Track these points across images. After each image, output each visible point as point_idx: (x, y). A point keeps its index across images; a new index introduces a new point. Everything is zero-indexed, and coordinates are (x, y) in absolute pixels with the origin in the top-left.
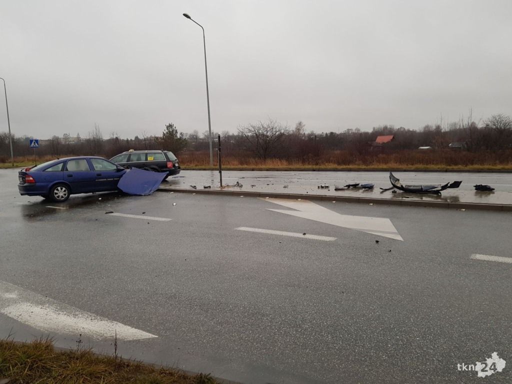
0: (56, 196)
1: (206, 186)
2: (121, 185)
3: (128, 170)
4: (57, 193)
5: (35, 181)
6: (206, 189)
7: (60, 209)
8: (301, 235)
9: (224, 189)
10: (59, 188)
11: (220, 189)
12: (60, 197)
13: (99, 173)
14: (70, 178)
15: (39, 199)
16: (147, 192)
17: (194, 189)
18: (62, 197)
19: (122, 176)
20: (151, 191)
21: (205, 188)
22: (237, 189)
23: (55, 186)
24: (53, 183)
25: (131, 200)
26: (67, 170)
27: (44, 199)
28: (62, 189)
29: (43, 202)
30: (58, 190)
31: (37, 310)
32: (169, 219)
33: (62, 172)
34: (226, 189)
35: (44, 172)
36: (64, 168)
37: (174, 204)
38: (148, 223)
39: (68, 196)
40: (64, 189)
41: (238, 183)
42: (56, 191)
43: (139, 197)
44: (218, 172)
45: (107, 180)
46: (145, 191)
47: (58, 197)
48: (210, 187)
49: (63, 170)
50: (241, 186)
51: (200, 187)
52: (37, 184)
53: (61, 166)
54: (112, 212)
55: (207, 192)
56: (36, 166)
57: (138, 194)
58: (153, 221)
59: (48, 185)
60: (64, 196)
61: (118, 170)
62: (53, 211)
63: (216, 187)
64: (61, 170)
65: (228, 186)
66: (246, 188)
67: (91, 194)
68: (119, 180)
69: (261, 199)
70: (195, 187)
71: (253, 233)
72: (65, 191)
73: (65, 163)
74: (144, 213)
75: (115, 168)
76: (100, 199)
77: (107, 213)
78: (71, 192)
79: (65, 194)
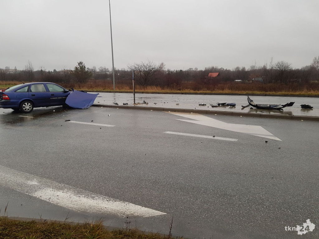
0: (24, 109)
1: (125, 103)
2: (68, 102)
3: (71, 92)
4: (25, 107)
5: (9, 98)
6: (126, 105)
7: (27, 118)
8: (211, 137)
9: (136, 106)
10: (26, 103)
11: (133, 105)
12: (27, 109)
13: (53, 93)
14: (34, 96)
15: (10, 110)
16: (86, 107)
17: (117, 105)
18: (28, 109)
19: (67, 96)
20: (88, 106)
21: (124, 104)
22: (144, 105)
23: (24, 102)
24: (23, 99)
25: (77, 112)
26: (31, 91)
27: (14, 110)
28: (28, 104)
30: (25, 105)
31: (60, 193)
32: (113, 126)
33: (28, 93)
34: (138, 105)
35: (16, 92)
36: (29, 90)
37: (109, 115)
38: (100, 128)
39: (32, 109)
40: (29, 104)
41: (144, 101)
42: (24, 106)
43: (81, 110)
44: (133, 94)
45: (58, 99)
46: (85, 105)
47: (26, 109)
48: (127, 104)
49: (28, 91)
50: (147, 104)
51: (121, 104)
52: (11, 100)
53: (26, 88)
54: (70, 120)
55: (125, 107)
56: (9, 88)
57: (80, 108)
58: (103, 127)
59: (18, 102)
60: (29, 109)
61: (65, 92)
63: (131, 103)
64: (27, 91)
65: (139, 103)
66: (151, 105)
67: (45, 108)
68: (66, 98)
69: (166, 112)
70: (117, 104)
71: (179, 136)
72: (30, 105)
73: (29, 86)
74: (92, 121)
75: (63, 90)
76: (54, 111)
77: (66, 121)
78: (34, 106)
79: (30, 108)
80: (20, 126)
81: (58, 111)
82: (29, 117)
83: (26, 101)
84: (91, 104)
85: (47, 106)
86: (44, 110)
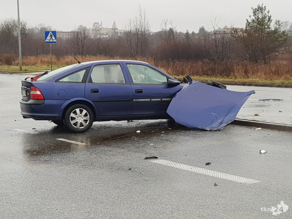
0: (72, 122)
3: (185, 86)
4: (75, 118)
5: (42, 98)
7: (77, 145)
10: (78, 110)
12: (79, 125)
13: (139, 87)
14: (95, 94)
15: (49, 125)
16: (215, 125)
18: (81, 125)
19: (173, 95)
20: (221, 123)
23: (72, 106)
24: (69, 102)
25: (187, 138)
26: (91, 81)
27: (56, 125)
28: (81, 111)
30: (75, 113)
32: (253, 181)
33: (83, 84)
35: (58, 84)
36: (87, 78)
37: (263, 151)
38: (215, 185)
39: (91, 124)
40: (85, 112)
42: (72, 115)
43: (201, 133)
45: (151, 101)
46: (213, 122)
47: (75, 124)
49: (84, 81)
52: (47, 102)
53: (82, 73)
54: (157, 158)
56: (46, 73)
57: (200, 127)
58: (224, 181)
59: (61, 105)
60: (84, 123)
61: (170, 85)
62: (66, 148)
64: (82, 82)
68: (170, 101)
72: (86, 115)
73: (88, 69)
74: (208, 164)
75: (165, 80)
76: (139, 131)
77: (146, 158)
78: (94, 118)
79: (86, 121)
81: (147, 133)
83: (79, 105)
84: (229, 119)
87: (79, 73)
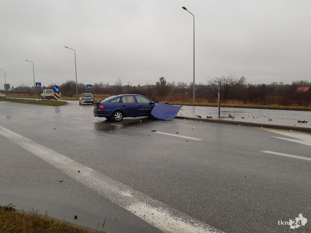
0: (116, 118)
1: (209, 116)
2: (153, 113)
3: (157, 104)
4: (116, 116)
5: (104, 108)
9: (220, 119)
10: (118, 113)
11: (218, 119)
12: (118, 119)
13: (140, 104)
14: (124, 107)
15: (104, 119)
16: (169, 118)
17: (200, 118)
18: (119, 119)
19: (153, 107)
20: (172, 118)
21: (207, 117)
22: (230, 119)
23: (116, 112)
24: (116, 109)
25: (161, 123)
26: (122, 102)
29: (106, 121)
30: (117, 114)
32: (200, 139)
33: (120, 104)
34: (224, 119)
35: (109, 103)
36: (121, 101)
37: (194, 128)
38: (187, 141)
39: (123, 118)
40: (120, 114)
41: (229, 115)
42: (116, 115)
43: (165, 121)
44: (218, 108)
45: (145, 110)
46: (168, 117)
47: (117, 118)
48: (211, 117)
49: (120, 102)
50: (234, 118)
51: (204, 117)
52: (106, 110)
53: (119, 99)
54: (156, 131)
55: (209, 120)
56: (104, 99)
57: (164, 119)
58: (189, 139)
59: (111, 111)
60: (120, 118)
61: (151, 104)
62: (113, 128)
63: (215, 117)
65: (224, 117)
66: (237, 119)
67: (133, 118)
68: (152, 109)
69: (258, 128)
70: (200, 117)
72: (121, 115)
73: (121, 97)
74: (177, 133)
75: (149, 102)
76: (141, 121)
77: (152, 131)
78: (124, 116)
79: (121, 117)
80: (113, 133)
81: (144, 121)
82: (119, 126)
83: (118, 111)
84: (174, 116)
85: (134, 117)
86: (132, 120)
87: (118, 99)
